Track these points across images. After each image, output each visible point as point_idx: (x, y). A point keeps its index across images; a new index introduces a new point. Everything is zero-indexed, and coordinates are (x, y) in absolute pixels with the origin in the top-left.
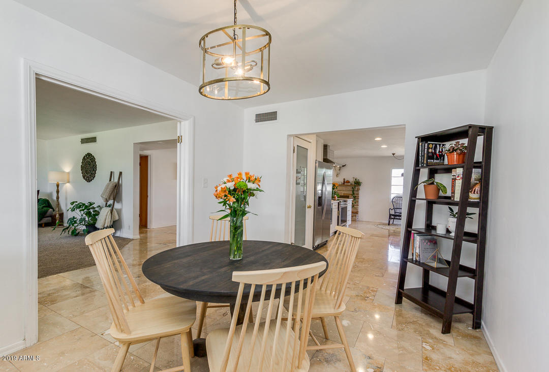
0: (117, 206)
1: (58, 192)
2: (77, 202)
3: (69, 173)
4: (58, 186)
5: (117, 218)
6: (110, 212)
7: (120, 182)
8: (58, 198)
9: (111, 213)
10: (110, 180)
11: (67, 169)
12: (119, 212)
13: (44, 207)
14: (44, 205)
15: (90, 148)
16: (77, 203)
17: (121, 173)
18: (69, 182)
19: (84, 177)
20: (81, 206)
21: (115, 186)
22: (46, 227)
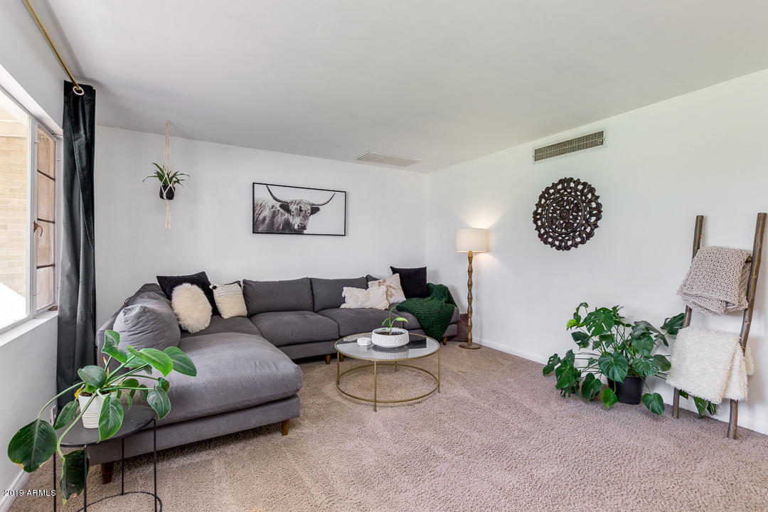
1: (470, 272)
3: (486, 230)
4: (470, 259)
11: (484, 222)
15: (571, 166)
19: (543, 238)
21: (747, 262)
22: (448, 342)
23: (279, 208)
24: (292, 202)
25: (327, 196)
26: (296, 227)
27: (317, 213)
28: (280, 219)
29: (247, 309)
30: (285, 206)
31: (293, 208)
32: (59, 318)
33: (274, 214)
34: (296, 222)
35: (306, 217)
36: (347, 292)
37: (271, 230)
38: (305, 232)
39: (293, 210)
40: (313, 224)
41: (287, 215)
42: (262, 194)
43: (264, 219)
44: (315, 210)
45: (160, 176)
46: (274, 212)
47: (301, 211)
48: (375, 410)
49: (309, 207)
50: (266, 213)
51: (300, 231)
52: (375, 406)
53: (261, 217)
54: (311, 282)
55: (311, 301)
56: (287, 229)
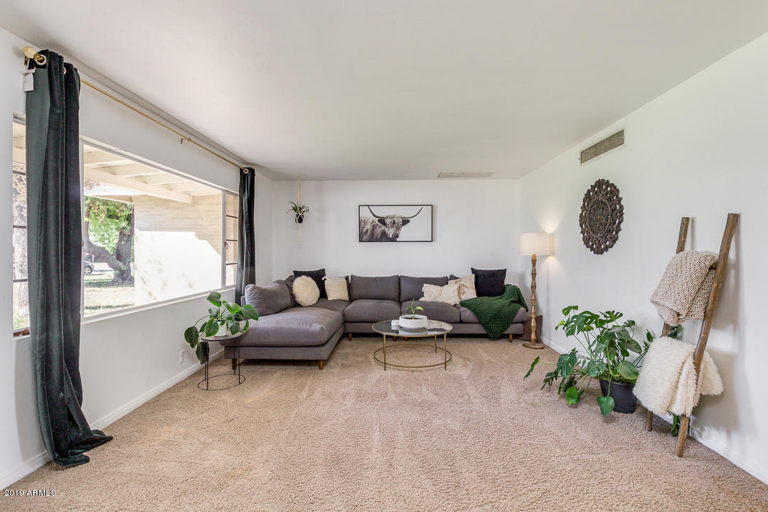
0: (720, 341)
1: (534, 274)
2: (576, 308)
3: (553, 235)
4: (534, 262)
5: (717, 388)
6: (690, 364)
7: (732, 255)
8: (534, 287)
9: (697, 365)
10: (681, 248)
11: (551, 225)
12: (726, 366)
13: (513, 302)
14: (512, 299)
15: (604, 167)
16: (577, 312)
17: (733, 221)
18: (552, 254)
19: (586, 241)
20: (587, 318)
21: (711, 268)
22: (514, 340)
23: (377, 222)
24: (387, 217)
25: (415, 210)
26: (391, 236)
27: (407, 225)
28: (378, 231)
29: (349, 295)
30: (382, 221)
31: (388, 221)
32: (236, 290)
33: (374, 227)
34: (390, 232)
35: (398, 228)
36: (427, 288)
37: (372, 239)
38: (398, 239)
39: (388, 223)
40: (405, 233)
41: (383, 227)
42: (365, 213)
43: (367, 231)
44: (405, 222)
45: (295, 209)
46: (374, 225)
47: (394, 223)
48: (385, 370)
49: (401, 220)
50: (368, 227)
51: (394, 239)
52: (385, 367)
53: (365, 229)
54: (399, 279)
55: (397, 294)
56: (384, 238)
